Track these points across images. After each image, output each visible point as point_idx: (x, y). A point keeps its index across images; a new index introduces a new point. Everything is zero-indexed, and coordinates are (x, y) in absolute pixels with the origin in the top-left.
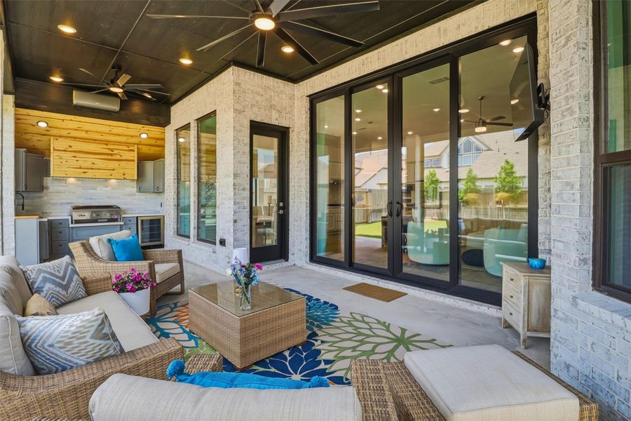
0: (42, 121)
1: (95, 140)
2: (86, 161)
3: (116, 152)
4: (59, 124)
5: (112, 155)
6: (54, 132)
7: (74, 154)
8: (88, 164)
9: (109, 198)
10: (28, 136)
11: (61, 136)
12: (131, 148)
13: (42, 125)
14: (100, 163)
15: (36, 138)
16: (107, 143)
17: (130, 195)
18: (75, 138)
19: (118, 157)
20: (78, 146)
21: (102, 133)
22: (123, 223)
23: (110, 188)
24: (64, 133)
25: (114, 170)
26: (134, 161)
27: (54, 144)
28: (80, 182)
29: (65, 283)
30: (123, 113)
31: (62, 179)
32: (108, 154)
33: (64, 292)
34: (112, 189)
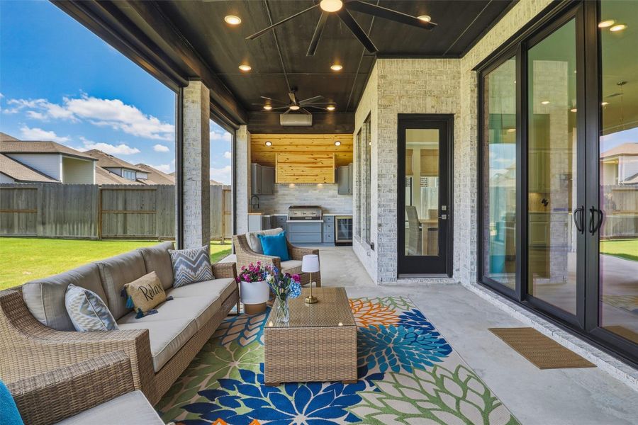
0: (269, 141)
1: (304, 152)
2: (298, 169)
3: (319, 160)
4: (278, 142)
5: (315, 163)
6: (276, 148)
7: (290, 165)
8: (299, 172)
9: (317, 199)
10: (261, 154)
11: (281, 152)
12: (330, 156)
13: (268, 144)
14: (308, 171)
15: (268, 154)
16: (312, 153)
17: (333, 197)
18: (291, 152)
19: (320, 165)
20: (293, 158)
21: (307, 146)
22: (323, 221)
23: (317, 191)
24: (282, 148)
25: (317, 176)
26: (332, 167)
27: (279, 158)
28: (297, 187)
29: (194, 266)
30: (316, 126)
31: (286, 185)
32: (313, 163)
33: (193, 273)
34: (320, 192)
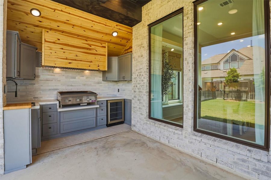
0: (36, 8)
1: (78, 36)
2: (71, 53)
3: (93, 47)
5: (90, 49)
6: (45, 23)
7: (62, 46)
8: (72, 56)
9: (84, 85)
10: (22, 26)
11: (51, 29)
12: (104, 45)
13: (36, 13)
14: (82, 56)
16: (87, 38)
17: (99, 83)
18: (63, 32)
19: (94, 52)
20: (65, 39)
22: (98, 106)
23: (85, 78)
24: (54, 25)
25: (91, 62)
26: (105, 55)
27: (47, 36)
28: (63, 72)
31: (50, 70)
32: (87, 49)
34: (87, 78)
